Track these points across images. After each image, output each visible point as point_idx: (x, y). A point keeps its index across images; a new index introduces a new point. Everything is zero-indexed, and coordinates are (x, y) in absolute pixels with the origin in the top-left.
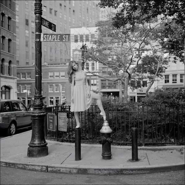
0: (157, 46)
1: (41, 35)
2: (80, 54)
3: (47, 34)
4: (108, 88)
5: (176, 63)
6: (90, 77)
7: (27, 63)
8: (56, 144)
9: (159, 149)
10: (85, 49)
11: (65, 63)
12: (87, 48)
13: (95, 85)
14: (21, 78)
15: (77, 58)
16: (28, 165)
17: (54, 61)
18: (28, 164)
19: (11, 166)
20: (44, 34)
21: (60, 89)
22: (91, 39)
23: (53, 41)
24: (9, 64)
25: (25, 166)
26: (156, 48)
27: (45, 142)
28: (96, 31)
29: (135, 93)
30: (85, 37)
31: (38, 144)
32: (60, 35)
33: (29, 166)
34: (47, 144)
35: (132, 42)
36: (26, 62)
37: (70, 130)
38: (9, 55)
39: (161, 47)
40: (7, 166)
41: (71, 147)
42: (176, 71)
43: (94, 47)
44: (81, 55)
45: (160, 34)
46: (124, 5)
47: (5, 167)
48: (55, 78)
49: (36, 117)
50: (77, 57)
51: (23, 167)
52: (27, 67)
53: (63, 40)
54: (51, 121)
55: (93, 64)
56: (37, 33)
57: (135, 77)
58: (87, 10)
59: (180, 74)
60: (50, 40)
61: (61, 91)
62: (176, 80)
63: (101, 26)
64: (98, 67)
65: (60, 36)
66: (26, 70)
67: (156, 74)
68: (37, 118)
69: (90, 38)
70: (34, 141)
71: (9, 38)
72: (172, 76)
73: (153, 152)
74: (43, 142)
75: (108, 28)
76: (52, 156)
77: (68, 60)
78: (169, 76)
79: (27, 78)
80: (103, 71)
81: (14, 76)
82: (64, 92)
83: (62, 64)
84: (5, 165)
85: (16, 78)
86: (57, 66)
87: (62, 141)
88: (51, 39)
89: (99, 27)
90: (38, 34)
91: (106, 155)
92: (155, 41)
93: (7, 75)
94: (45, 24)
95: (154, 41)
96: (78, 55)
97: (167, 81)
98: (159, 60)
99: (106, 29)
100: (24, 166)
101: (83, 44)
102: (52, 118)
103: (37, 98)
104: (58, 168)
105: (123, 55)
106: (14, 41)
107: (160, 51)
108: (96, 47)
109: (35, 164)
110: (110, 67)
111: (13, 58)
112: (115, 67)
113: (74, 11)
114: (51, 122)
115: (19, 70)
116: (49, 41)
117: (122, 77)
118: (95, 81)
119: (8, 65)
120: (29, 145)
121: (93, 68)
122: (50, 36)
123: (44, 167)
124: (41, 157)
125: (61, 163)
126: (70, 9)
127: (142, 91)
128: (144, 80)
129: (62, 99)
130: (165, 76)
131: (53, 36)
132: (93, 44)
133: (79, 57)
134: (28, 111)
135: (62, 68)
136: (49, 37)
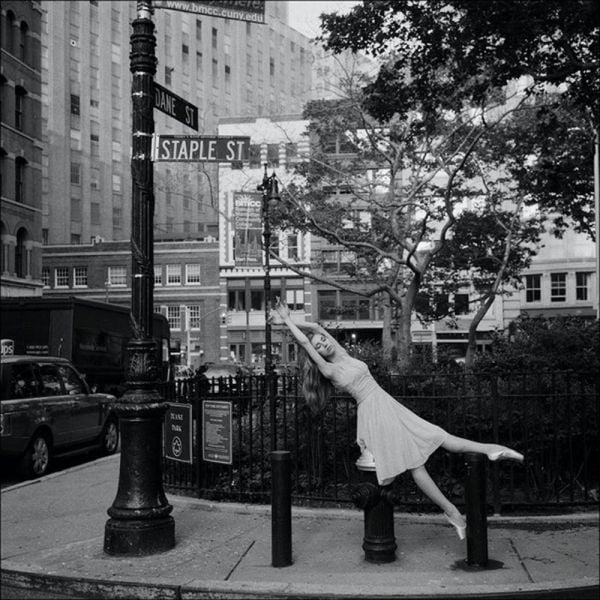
0: (502, 180)
1: (153, 140)
2: (255, 208)
3: (171, 138)
4: (343, 319)
5: (561, 238)
6: (284, 282)
7: (76, 237)
8: (197, 507)
9: (552, 524)
10: (274, 191)
11: (200, 237)
12: (279, 186)
13: (300, 307)
14: (56, 287)
15: (247, 220)
16: (113, 584)
17: (165, 229)
18: (112, 579)
19: (49, 586)
20: (163, 138)
21: (184, 321)
22: (285, 159)
23: (191, 158)
24: (18, 240)
25: (100, 587)
26: (500, 187)
27: (165, 502)
28: (305, 134)
29: (429, 334)
30: (266, 151)
31: (139, 509)
32: (216, 138)
33: (116, 588)
34: (171, 508)
35: (423, 169)
36: (72, 235)
37: (244, 459)
38: (18, 209)
39: (514, 184)
40: (38, 587)
41: (248, 518)
42: (563, 261)
43: (297, 183)
44: (258, 210)
45: (512, 143)
46: (404, 47)
47: (28, 589)
48: (168, 284)
49: (134, 417)
50: (248, 215)
51: (93, 591)
52: (76, 250)
53: (228, 157)
54: (178, 429)
55: (293, 241)
56: (140, 134)
57: (431, 283)
58: (272, 65)
59: (577, 273)
60: (183, 156)
61: (187, 327)
62: (563, 292)
63: (322, 116)
64: (308, 248)
65: (215, 142)
66: (72, 259)
67: (501, 272)
68: (137, 420)
69: (284, 156)
70: (129, 499)
71: (18, 155)
72: (550, 278)
73: (532, 535)
74: (160, 503)
75: (343, 123)
76: (188, 551)
77: (209, 226)
78: (541, 278)
79: (75, 286)
80: (327, 261)
81: (33, 278)
82: (198, 329)
83: (189, 239)
84: (28, 585)
85: (41, 287)
86: (173, 247)
87: (217, 498)
88: (185, 153)
89: (316, 121)
90: (143, 137)
91: (377, 549)
92: (497, 166)
93: (12, 275)
94: (163, 103)
95: (493, 165)
96: (248, 210)
97: (534, 296)
98: (509, 228)
99: (337, 128)
100: (98, 589)
101: (266, 174)
102: (180, 417)
103: (140, 351)
104: (216, 595)
105: (396, 211)
106: (36, 165)
107: (511, 198)
108: (305, 184)
109: (136, 581)
110: (350, 250)
111: (31, 218)
112: (368, 250)
113: (227, 70)
114: (177, 433)
115: (49, 261)
116: (180, 161)
117: (390, 281)
118: (300, 293)
119: (16, 244)
120: (109, 512)
121: (293, 253)
122: (184, 143)
123: (167, 592)
124: (151, 554)
125: (225, 577)
126: (215, 61)
127: (457, 328)
128: (462, 291)
129: (190, 355)
130: (529, 277)
131: (192, 142)
132: (295, 173)
133: (252, 214)
134: (90, 395)
135: (190, 253)
136: (179, 146)
